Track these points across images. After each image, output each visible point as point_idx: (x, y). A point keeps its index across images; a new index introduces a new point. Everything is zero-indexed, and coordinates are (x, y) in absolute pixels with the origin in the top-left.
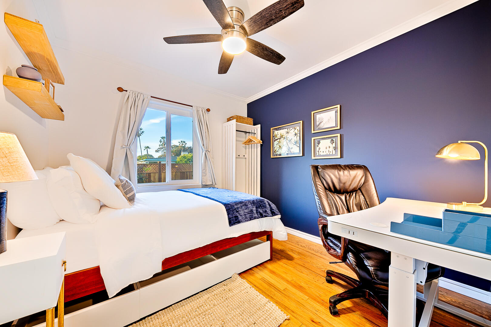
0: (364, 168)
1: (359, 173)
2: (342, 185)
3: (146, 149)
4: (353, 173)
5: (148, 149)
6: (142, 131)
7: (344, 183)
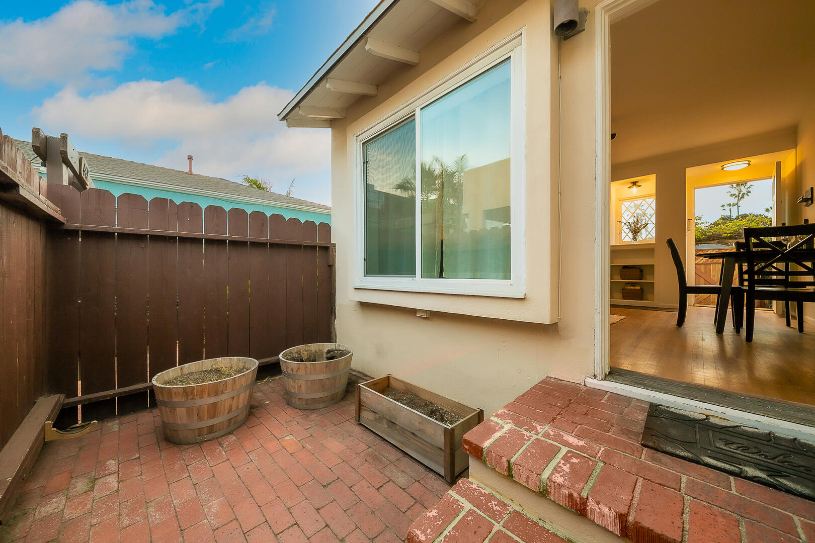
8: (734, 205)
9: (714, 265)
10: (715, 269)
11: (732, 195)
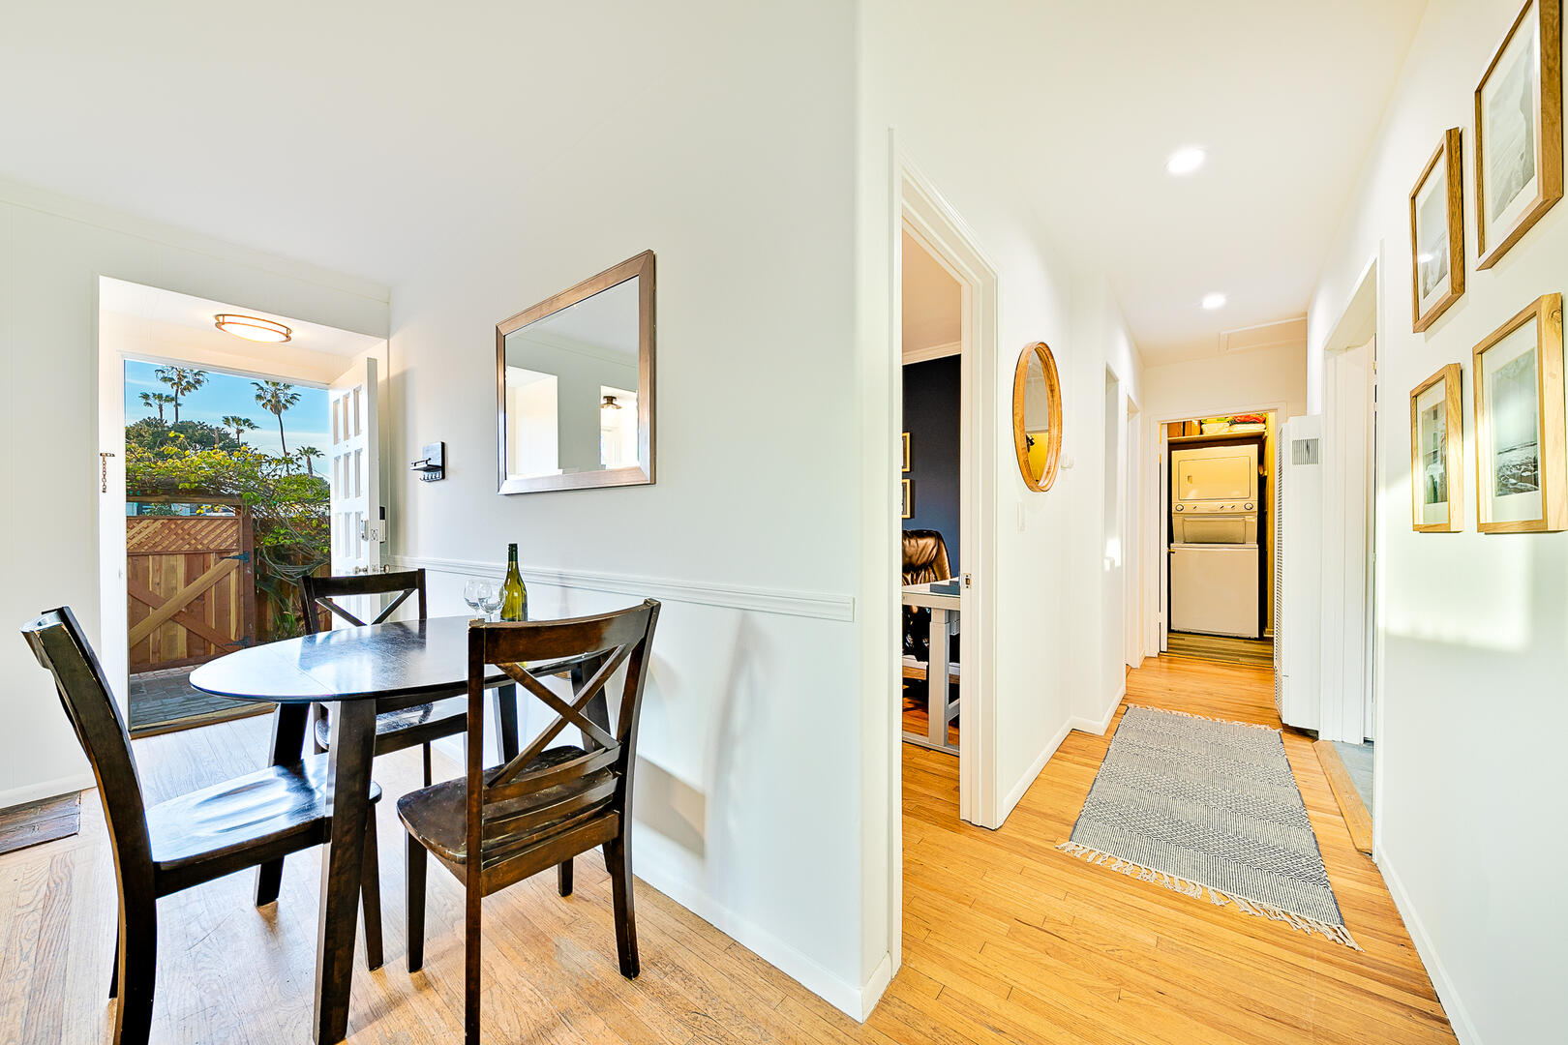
0: (937, 536)
1: (930, 542)
2: (907, 559)
3: (305, 458)
4: (922, 542)
5: (313, 457)
6: (290, 392)
7: (910, 557)
8: (169, 399)
9: (157, 557)
10: (160, 566)
11: (165, 379)
